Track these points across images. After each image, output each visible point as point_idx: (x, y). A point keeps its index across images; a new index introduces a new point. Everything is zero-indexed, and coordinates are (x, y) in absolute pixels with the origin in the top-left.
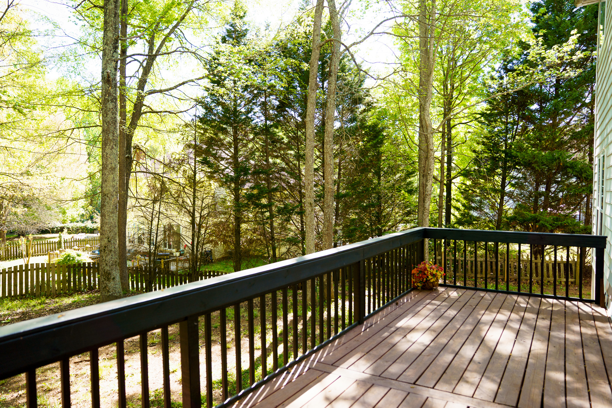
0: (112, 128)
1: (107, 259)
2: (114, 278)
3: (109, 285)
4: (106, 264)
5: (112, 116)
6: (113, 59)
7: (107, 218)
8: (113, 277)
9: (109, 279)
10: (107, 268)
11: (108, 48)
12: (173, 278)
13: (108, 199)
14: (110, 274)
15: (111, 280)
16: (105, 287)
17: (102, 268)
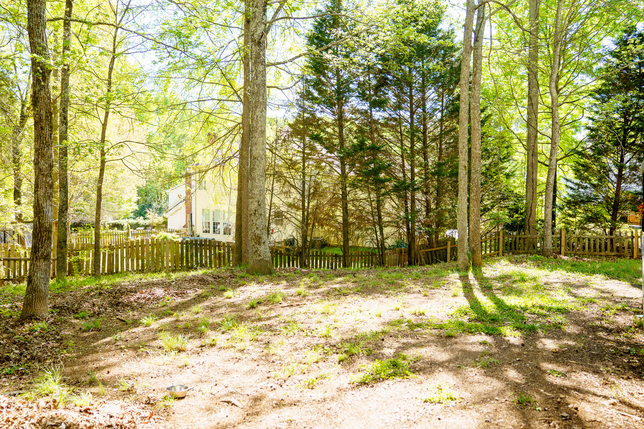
0: (262, 91)
1: (257, 222)
2: (264, 243)
3: (260, 249)
4: (257, 228)
5: (262, 79)
6: (263, 21)
7: (257, 181)
8: (263, 241)
9: (259, 243)
10: (258, 232)
11: (258, 10)
12: (281, 257)
13: (258, 162)
14: (260, 238)
15: (262, 244)
16: (256, 251)
17: (252, 232)
